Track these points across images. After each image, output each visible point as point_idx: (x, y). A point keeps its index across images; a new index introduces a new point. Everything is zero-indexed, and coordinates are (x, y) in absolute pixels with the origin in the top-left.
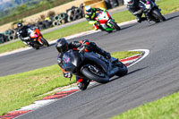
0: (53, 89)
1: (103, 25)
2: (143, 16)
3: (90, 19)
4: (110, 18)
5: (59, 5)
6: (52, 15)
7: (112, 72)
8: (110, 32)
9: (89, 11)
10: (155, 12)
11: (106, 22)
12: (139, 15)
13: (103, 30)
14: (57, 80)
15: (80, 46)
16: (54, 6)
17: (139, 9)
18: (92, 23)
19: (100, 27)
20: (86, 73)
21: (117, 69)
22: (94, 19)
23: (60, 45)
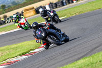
0: (6, 60)
1: (23, 26)
2: (49, 19)
3: (15, 22)
4: (27, 22)
5: (9, 11)
6: (5, 17)
7: (63, 39)
8: (26, 29)
9: (15, 18)
10: (56, 17)
11: (24, 24)
12: (47, 19)
13: (23, 28)
14: (8, 55)
15: (45, 26)
16: (6, 12)
17: (47, 15)
18: (17, 24)
19: (21, 27)
20: (49, 40)
21: (64, 38)
22: (18, 22)
23: (34, 26)
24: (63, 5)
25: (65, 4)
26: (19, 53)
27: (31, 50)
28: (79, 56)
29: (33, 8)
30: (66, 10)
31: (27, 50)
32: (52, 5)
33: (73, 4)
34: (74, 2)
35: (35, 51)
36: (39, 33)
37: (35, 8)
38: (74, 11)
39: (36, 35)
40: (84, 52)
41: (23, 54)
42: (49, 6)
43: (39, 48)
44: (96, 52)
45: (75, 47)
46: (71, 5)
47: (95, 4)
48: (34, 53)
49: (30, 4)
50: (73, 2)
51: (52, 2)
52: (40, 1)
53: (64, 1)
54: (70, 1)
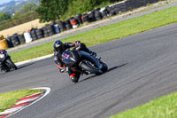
23: (57, 46)
24: (55, 33)
25: (57, 31)
29: (2, 38)
33: (71, 31)
34: (74, 27)
35: (6, 112)
37: (6, 37)
40: (91, 114)
42: (31, 34)
43: (12, 107)
45: (75, 105)
46: (68, 32)
47: (109, 30)
50: (71, 27)
51: (35, 27)
52: (15, 25)
53: (56, 25)
54: (67, 26)
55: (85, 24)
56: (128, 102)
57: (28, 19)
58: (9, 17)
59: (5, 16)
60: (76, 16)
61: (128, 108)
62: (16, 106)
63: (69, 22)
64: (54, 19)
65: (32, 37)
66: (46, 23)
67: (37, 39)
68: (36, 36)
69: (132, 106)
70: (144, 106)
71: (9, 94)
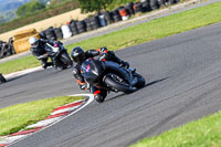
7: (134, 82)
21: (136, 79)
23: (76, 54)
24: (100, 25)
25: (103, 23)
26: (5, 130)
27: (30, 122)
28: (134, 136)
29: (34, 32)
30: (106, 36)
31: (22, 123)
32: (76, 26)
33: (120, 23)
34: (124, 18)
35: (39, 124)
36: (85, 69)
37: (39, 31)
38: (123, 39)
39: (79, 73)
40: (145, 127)
41: (12, 132)
42: (70, 27)
43: (47, 118)
44: (170, 128)
45: (125, 115)
46: (116, 24)
47: (168, 22)
48: (37, 128)
49: (28, 23)
50: (120, 19)
51: (75, 19)
52: (50, 16)
53: (102, 17)
54: (115, 17)
55: (137, 14)
56: (191, 112)
57: (66, 9)
58: (43, 7)
59: (38, 4)
60: (127, 5)
61: (191, 119)
62: (52, 117)
63: (117, 12)
64: (98, 9)
65: (71, 31)
66: (89, 13)
67: (78, 33)
68: (77, 30)
69: (196, 117)
70: (212, 117)
71: (43, 101)
